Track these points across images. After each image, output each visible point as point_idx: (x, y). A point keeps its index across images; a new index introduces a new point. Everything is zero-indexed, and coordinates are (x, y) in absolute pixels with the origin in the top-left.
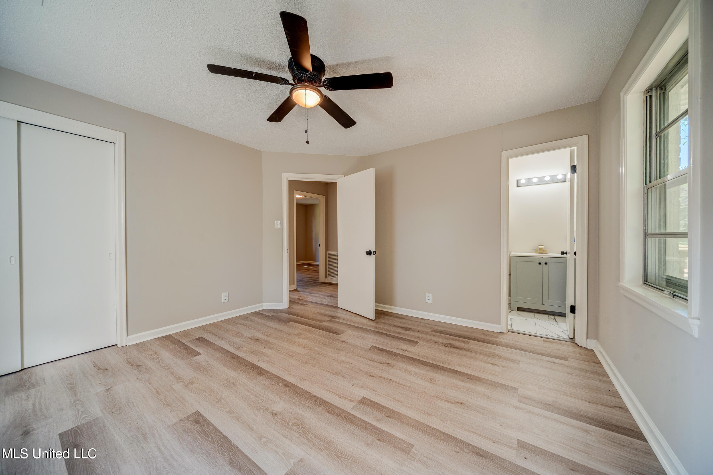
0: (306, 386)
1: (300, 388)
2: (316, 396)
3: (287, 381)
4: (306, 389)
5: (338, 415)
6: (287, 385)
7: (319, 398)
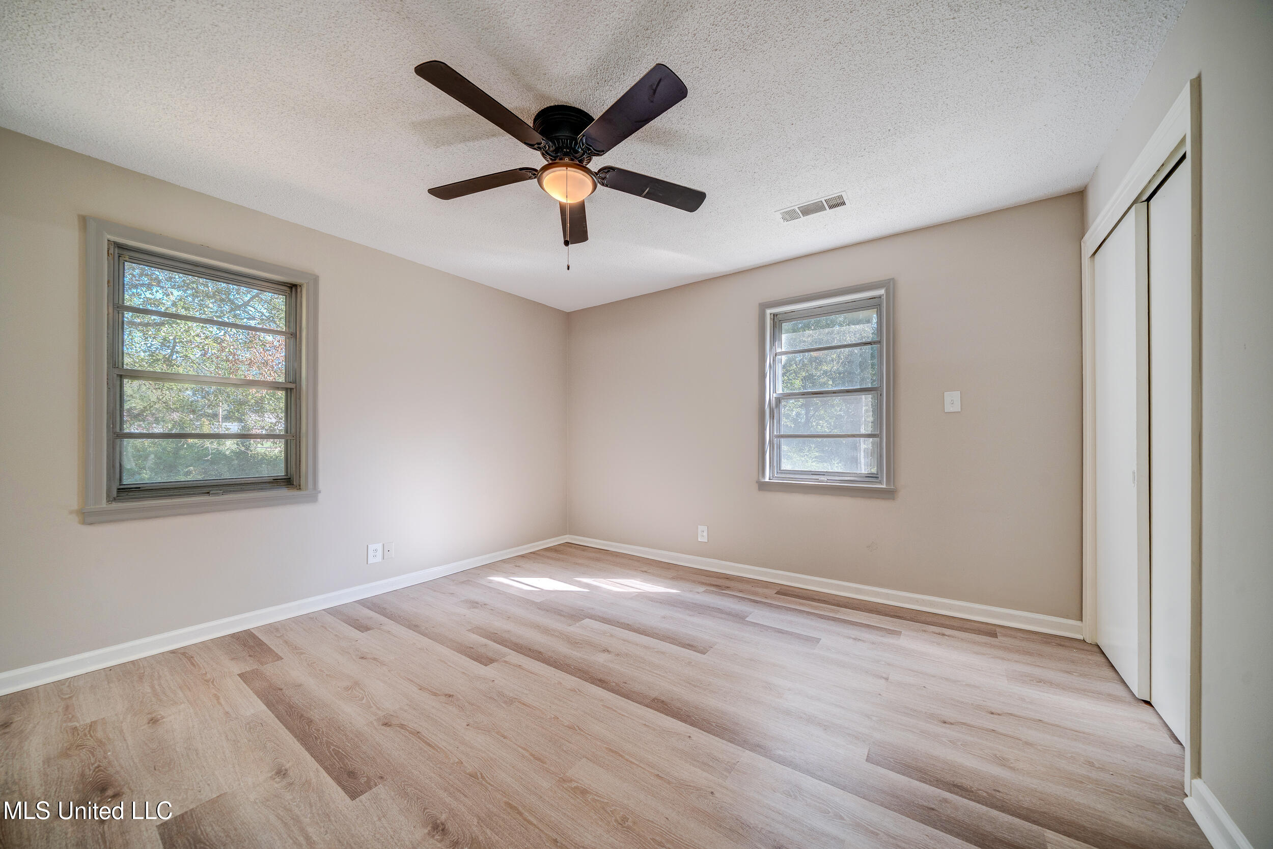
0: (571, 681)
1: (578, 678)
2: (555, 667)
3: (603, 688)
4: (569, 677)
5: (530, 649)
6: (601, 683)
7: (551, 665)
